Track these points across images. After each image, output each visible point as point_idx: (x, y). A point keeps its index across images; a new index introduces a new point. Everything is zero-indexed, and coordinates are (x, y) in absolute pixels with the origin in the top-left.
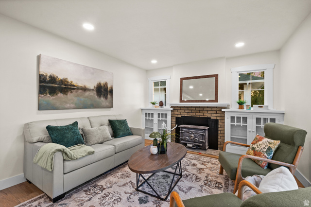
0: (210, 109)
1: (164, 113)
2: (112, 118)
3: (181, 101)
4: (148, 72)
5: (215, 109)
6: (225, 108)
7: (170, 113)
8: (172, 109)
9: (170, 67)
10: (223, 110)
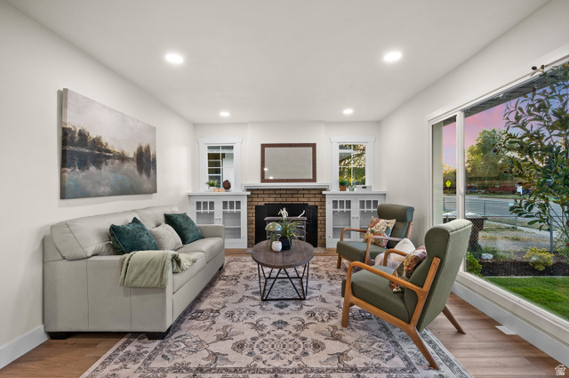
0: (307, 192)
1: (235, 200)
2: (169, 212)
3: (263, 180)
4: (196, 126)
5: (314, 192)
6: (325, 190)
7: (246, 200)
8: (249, 193)
9: (244, 124)
10: (324, 192)
